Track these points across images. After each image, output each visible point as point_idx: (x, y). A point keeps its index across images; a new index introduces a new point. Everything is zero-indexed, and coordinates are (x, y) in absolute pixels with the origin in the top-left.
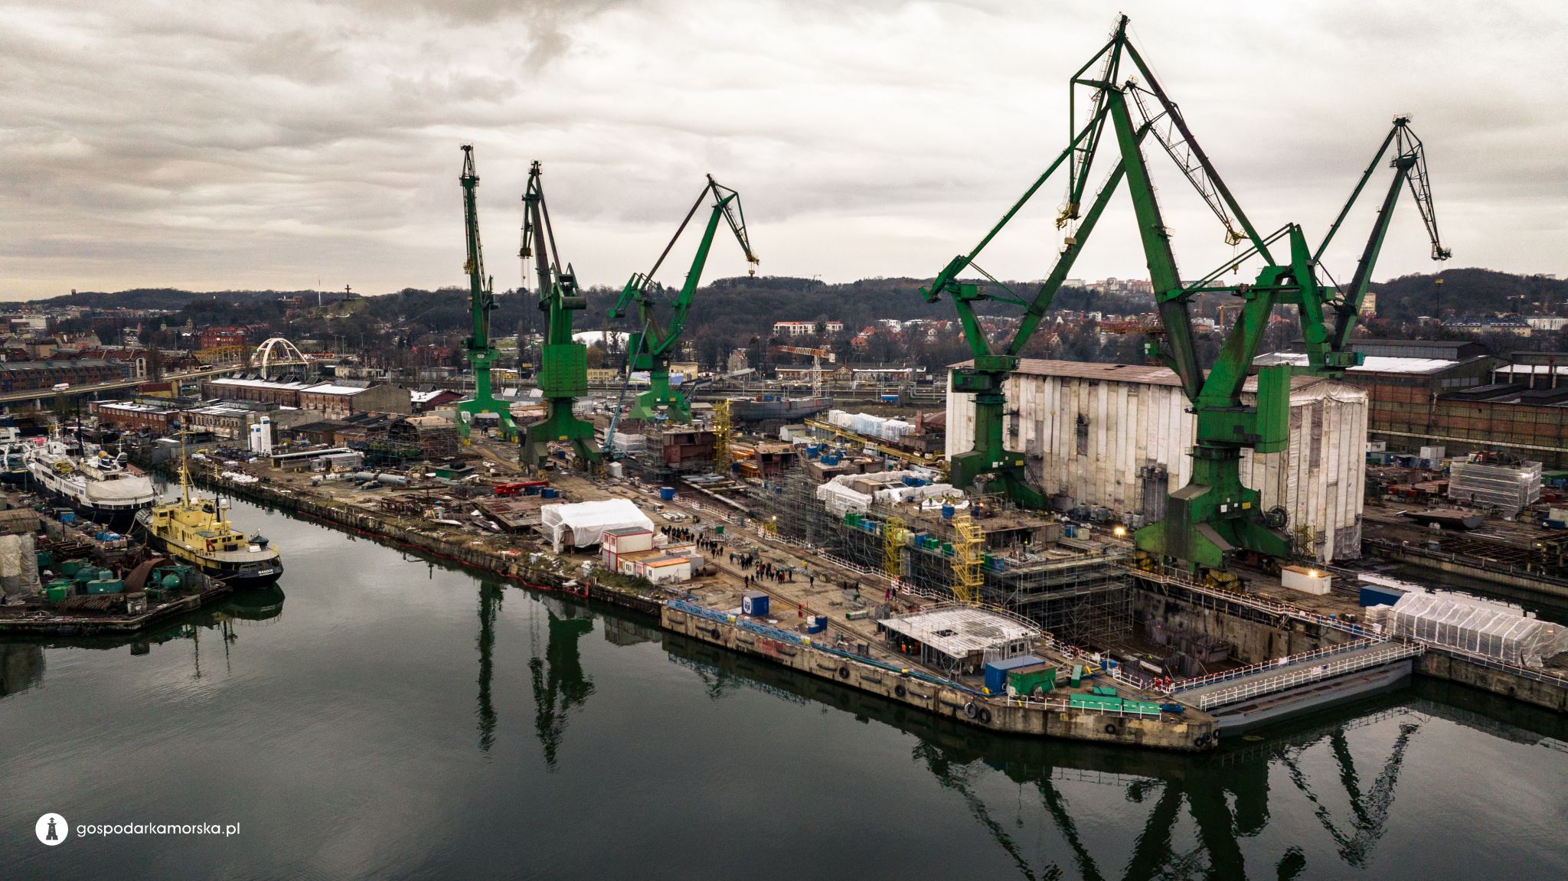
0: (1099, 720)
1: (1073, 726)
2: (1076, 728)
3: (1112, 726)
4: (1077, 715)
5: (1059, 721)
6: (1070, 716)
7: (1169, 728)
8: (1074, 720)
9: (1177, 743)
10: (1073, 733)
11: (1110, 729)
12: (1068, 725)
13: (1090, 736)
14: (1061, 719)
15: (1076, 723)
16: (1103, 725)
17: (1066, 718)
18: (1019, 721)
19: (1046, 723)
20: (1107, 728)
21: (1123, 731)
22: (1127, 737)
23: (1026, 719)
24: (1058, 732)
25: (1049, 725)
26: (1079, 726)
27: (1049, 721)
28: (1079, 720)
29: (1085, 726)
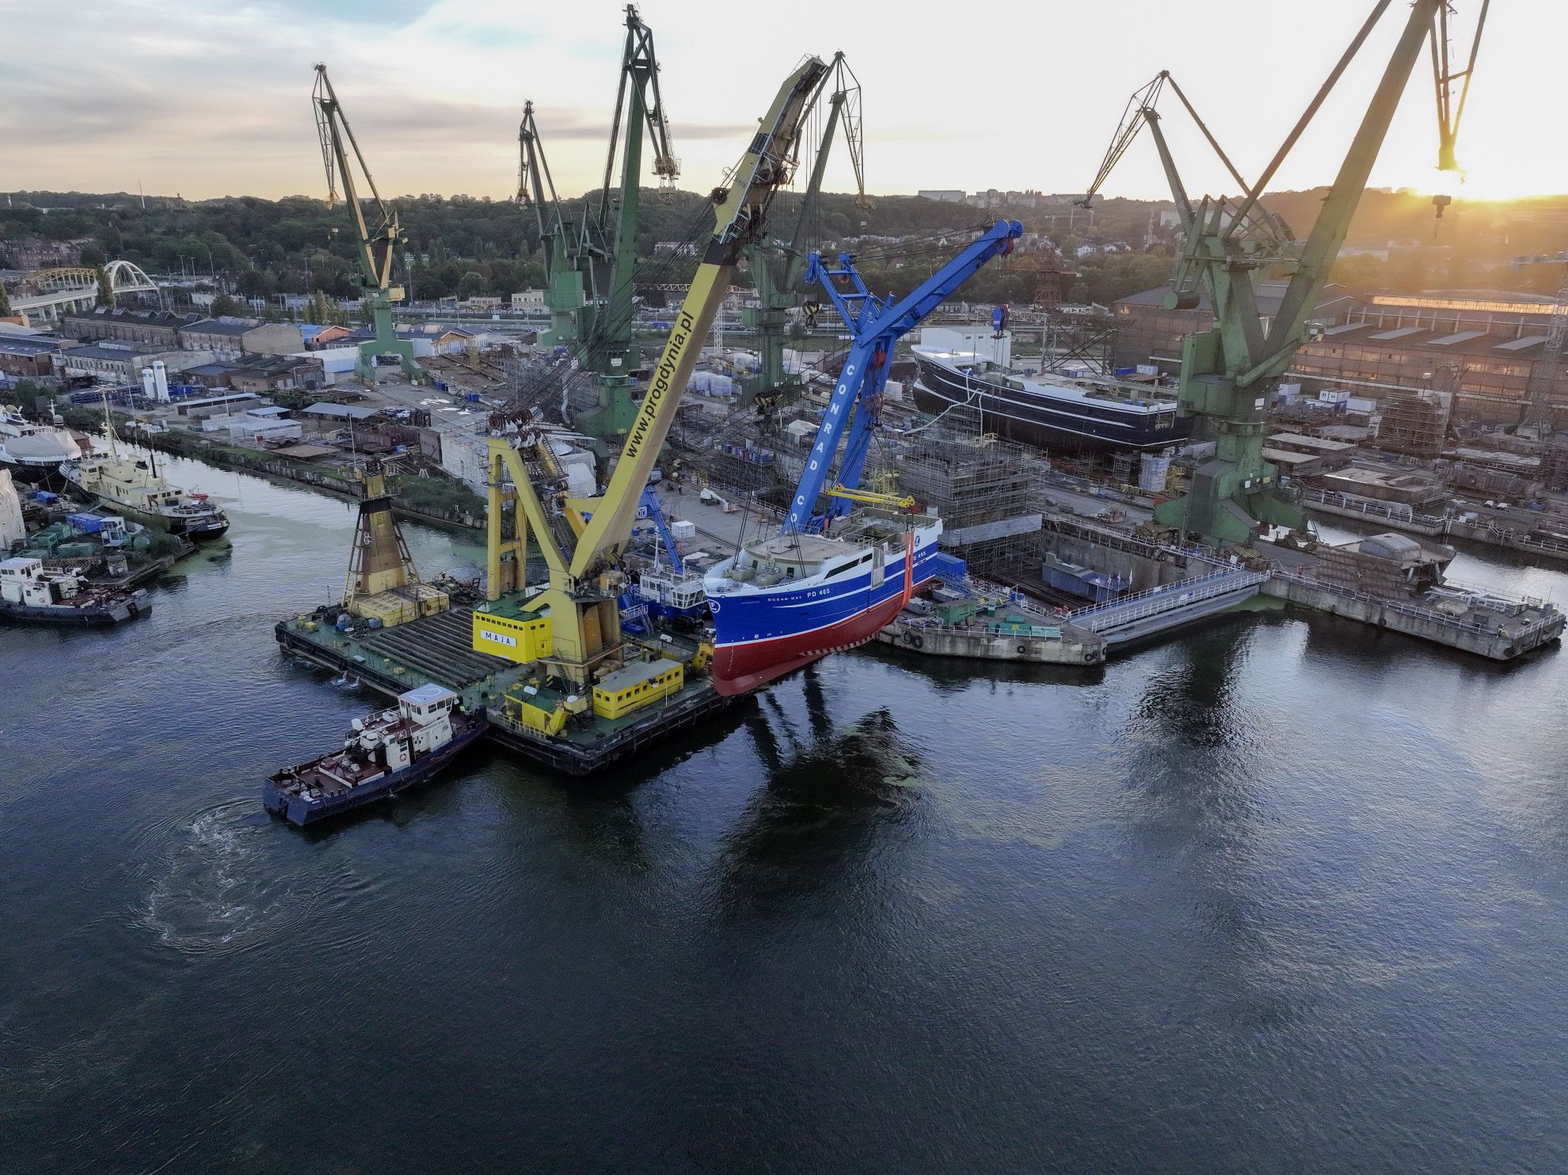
0: (1011, 643)
1: (991, 648)
2: (993, 649)
3: (1023, 646)
4: (994, 639)
5: (979, 645)
6: (989, 641)
7: (1067, 647)
8: (991, 644)
9: (1074, 658)
10: (990, 654)
11: (1021, 649)
12: (987, 648)
13: (1004, 655)
14: (982, 642)
15: (993, 646)
16: (1015, 647)
17: (985, 642)
18: (948, 645)
19: (969, 646)
20: (1018, 648)
21: (1031, 651)
22: (1034, 655)
23: (953, 643)
24: (979, 653)
25: (972, 648)
26: (995, 648)
27: (972, 644)
28: (996, 643)
29: (1000, 648)
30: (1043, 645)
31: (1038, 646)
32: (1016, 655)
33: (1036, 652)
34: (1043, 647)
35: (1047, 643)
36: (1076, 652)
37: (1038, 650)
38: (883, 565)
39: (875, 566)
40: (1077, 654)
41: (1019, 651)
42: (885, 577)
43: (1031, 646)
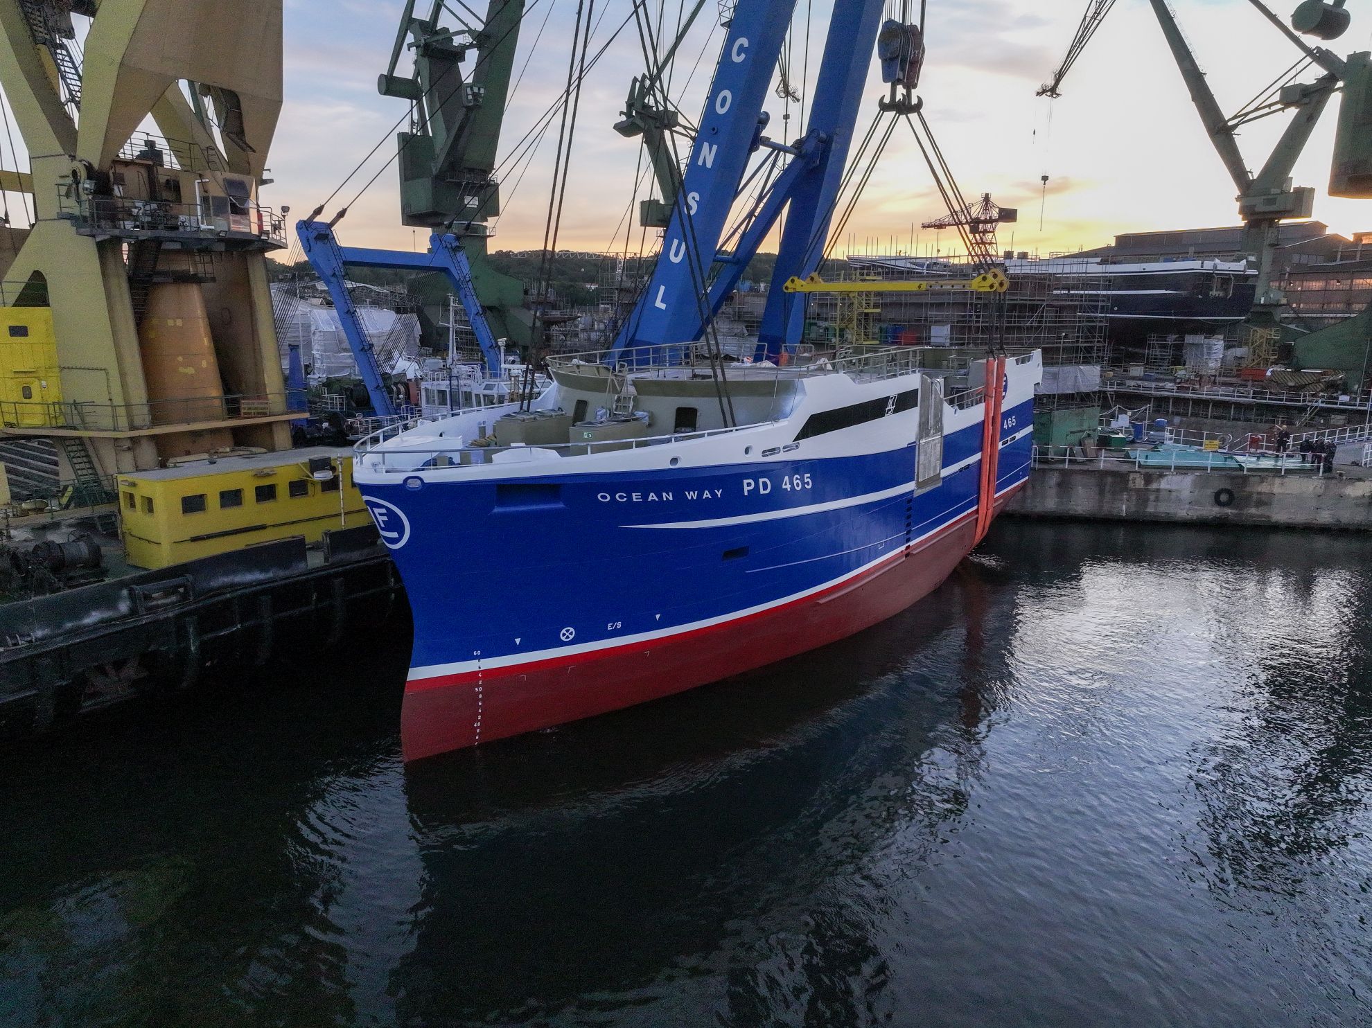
0: (1202, 483)
1: (1152, 497)
2: (1157, 499)
3: (1228, 492)
4: (1161, 476)
5: (1126, 489)
6: (1148, 479)
7: (1334, 488)
8: (1154, 486)
9: (1347, 515)
10: (1150, 509)
11: (1224, 498)
12: (1142, 496)
13: (1183, 513)
14: (1131, 485)
15: (1158, 490)
16: (1210, 492)
17: (1140, 483)
18: (1053, 492)
19: (1101, 492)
20: (1217, 495)
21: (1246, 500)
22: (1253, 511)
23: (1064, 486)
24: (1123, 508)
25: (1108, 496)
26: (1163, 495)
27: (1107, 488)
28: (1164, 484)
29: (1174, 494)
30: (1277, 487)
31: (1264, 488)
32: (1212, 511)
33: (1260, 503)
34: (1276, 490)
35: (1286, 480)
36: (1357, 498)
37: (1264, 498)
38: (941, 429)
39: (924, 429)
40: (1358, 505)
41: (1218, 502)
42: (944, 466)
43: (1248, 489)
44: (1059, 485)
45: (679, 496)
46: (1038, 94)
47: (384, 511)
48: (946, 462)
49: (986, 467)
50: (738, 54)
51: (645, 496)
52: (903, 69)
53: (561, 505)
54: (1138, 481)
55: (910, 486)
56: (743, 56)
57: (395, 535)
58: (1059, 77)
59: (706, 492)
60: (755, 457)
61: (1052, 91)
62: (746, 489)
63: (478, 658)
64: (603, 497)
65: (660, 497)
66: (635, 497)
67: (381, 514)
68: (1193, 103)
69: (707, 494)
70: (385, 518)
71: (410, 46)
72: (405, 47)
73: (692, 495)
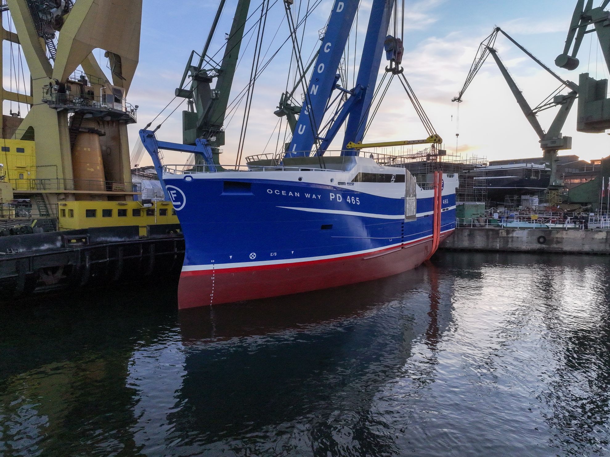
0: (531, 234)
1: (510, 240)
2: (512, 241)
3: (543, 237)
4: (513, 231)
5: (498, 237)
6: (508, 233)
7: (590, 235)
8: (511, 235)
9: (596, 247)
10: (510, 245)
11: (541, 240)
12: (506, 240)
13: (524, 247)
14: (500, 235)
15: (512, 237)
16: (535, 238)
17: (504, 234)
18: (466, 238)
19: (488, 238)
20: (539, 239)
21: (551, 242)
22: (555, 246)
23: (471, 236)
24: (498, 245)
25: (491, 240)
26: (514, 239)
27: (490, 236)
28: (515, 234)
29: (519, 239)
30: (564, 235)
31: (559, 235)
32: (536, 246)
33: (558, 242)
34: (564, 236)
35: (568, 232)
36: (599, 239)
37: (559, 240)
38: (415, 196)
39: (408, 193)
40: (601, 243)
41: (539, 242)
42: (418, 212)
43: (552, 236)
44: (469, 235)
45: (302, 196)
46: (453, 101)
47: (175, 192)
48: (419, 211)
49: (436, 218)
50: (327, 49)
51: (287, 193)
52: (395, 55)
53: (251, 194)
54: (503, 233)
55: (402, 217)
56: (329, 50)
57: (179, 203)
58: (461, 94)
59: (314, 195)
60: (335, 184)
61: (459, 100)
62: (331, 197)
63: (213, 263)
64: (269, 191)
65: (294, 194)
66: (283, 193)
67: (173, 194)
68: (518, 103)
69: (314, 196)
70: (175, 195)
71: (189, 76)
72: (187, 77)
73: (308, 196)
